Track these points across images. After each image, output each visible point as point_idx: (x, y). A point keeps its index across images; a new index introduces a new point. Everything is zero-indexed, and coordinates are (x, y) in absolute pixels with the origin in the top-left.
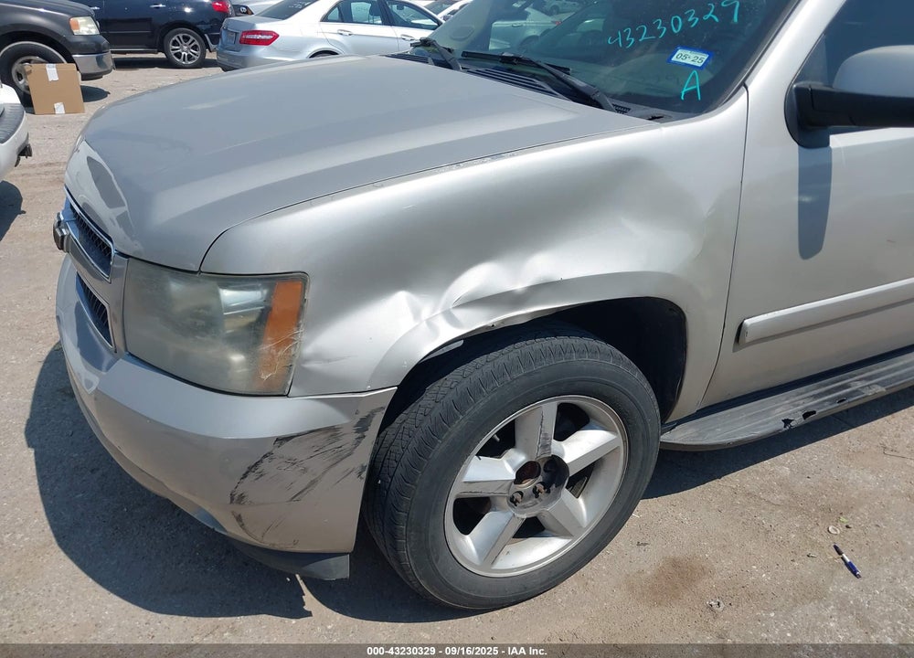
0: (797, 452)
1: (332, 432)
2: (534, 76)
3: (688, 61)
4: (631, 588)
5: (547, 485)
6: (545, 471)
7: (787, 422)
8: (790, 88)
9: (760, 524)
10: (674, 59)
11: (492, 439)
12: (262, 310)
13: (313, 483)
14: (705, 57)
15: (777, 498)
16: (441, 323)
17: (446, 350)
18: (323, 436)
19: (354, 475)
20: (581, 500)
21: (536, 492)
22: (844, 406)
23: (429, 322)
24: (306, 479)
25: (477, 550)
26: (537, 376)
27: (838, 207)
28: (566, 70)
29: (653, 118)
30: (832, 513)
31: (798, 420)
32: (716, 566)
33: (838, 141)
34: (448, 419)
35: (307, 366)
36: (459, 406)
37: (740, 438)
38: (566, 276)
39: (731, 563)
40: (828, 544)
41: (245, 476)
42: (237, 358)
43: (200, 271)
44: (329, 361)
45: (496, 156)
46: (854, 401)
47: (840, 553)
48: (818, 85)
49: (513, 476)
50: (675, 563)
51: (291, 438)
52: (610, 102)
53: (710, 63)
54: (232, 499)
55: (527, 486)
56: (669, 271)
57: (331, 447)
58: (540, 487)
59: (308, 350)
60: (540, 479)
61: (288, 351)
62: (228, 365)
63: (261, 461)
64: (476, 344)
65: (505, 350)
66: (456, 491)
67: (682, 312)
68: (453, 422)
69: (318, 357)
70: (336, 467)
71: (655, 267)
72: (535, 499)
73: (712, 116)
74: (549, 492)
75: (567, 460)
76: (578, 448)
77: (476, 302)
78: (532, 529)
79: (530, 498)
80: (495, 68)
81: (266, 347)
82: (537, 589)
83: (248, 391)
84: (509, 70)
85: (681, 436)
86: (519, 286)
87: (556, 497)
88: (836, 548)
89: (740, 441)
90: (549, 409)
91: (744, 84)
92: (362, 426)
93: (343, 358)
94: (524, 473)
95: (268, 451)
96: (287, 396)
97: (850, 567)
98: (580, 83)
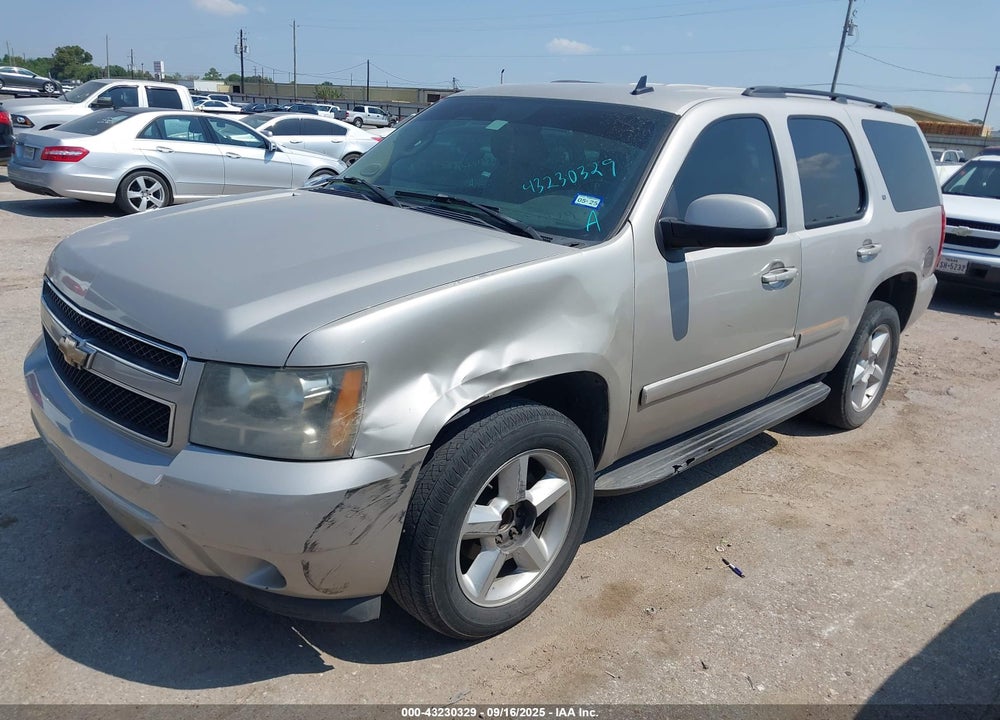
0: (681, 498)
1: (385, 483)
2: (468, 213)
3: (586, 204)
4: (586, 609)
5: (519, 528)
6: (517, 516)
7: (676, 467)
8: (657, 222)
9: (667, 552)
10: (576, 202)
11: (487, 487)
12: (328, 395)
13: (369, 527)
14: (598, 201)
15: (676, 532)
16: (456, 395)
17: (460, 416)
18: (380, 487)
19: (397, 519)
20: (542, 539)
21: (511, 534)
22: (714, 453)
23: (447, 395)
24: (364, 525)
25: (475, 585)
26: (518, 434)
27: (695, 298)
28: (496, 209)
29: (572, 246)
30: (715, 537)
31: (684, 467)
32: (644, 585)
33: (691, 257)
34: (459, 471)
35: (367, 433)
36: (467, 460)
37: (645, 482)
38: (533, 357)
39: (653, 581)
40: (718, 559)
41: (320, 525)
42: (310, 431)
43: (285, 366)
44: (383, 428)
45: (482, 274)
46: (720, 449)
47: (727, 563)
48: (674, 220)
49: (500, 519)
50: (613, 587)
51: (358, 489)
52: (538, 234)
53: (602, 205)
54: (306, 548)
55: (505, 530)
56: (596, 352)
57: (383, 496)
58: (514, 530)
59: (367, 421)
60: (514, 523)
61: (354, 422)
62: (304, 438)
63: (334, 511)
64: (478, 410)
65: (492, 417)
66: (464, 532)
67: (605, 382)
68: (464, 473)
69: (374, 426)
70: (385, 514)
71: (588, 349)
72: (510, 541)
73: (611, 243)
74: (520, 533)
75: (535, 503)
76: (542, 493)
77: (475, 379)
78: (510, 568)
79: (506, 540)
80: (431, 206)
81: (337, 421)
82: (518, 615)
83: (320, 457)
84: (442, 208)
85: (604, 484)
86: (504, 365)
87: (527, 537)
88: (724, 560)
89: (646, 484)
90: (523, 461)
91: (628, 220)
92: (406, 478)
93: (393, 425)
94: (507, 515)
95: (340, 501)
96: (351, 458)
97: (737, 572)
98: (512, 221)
